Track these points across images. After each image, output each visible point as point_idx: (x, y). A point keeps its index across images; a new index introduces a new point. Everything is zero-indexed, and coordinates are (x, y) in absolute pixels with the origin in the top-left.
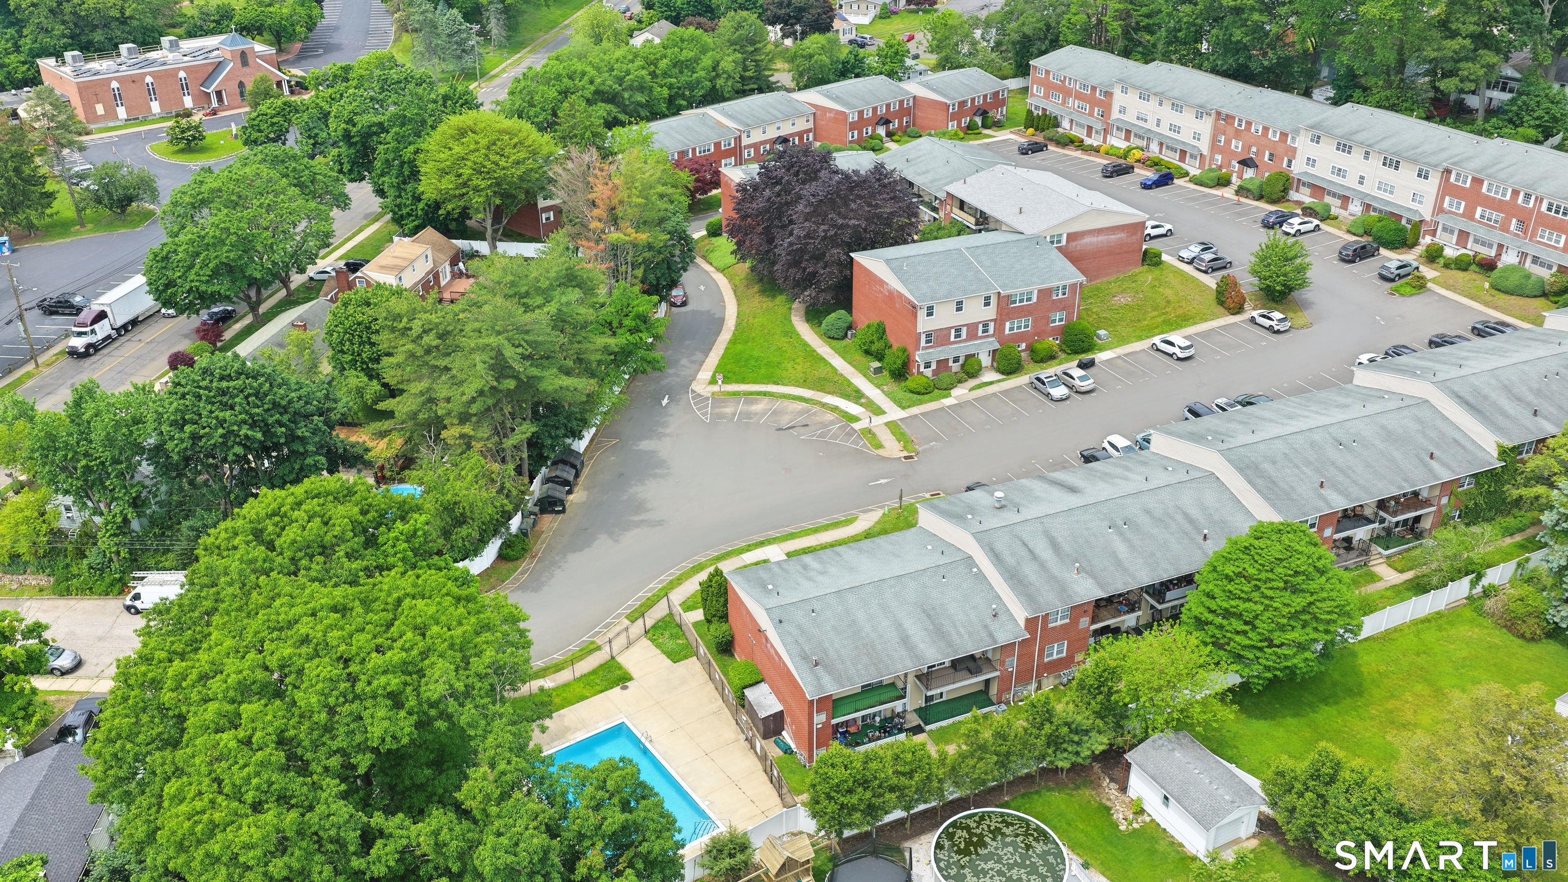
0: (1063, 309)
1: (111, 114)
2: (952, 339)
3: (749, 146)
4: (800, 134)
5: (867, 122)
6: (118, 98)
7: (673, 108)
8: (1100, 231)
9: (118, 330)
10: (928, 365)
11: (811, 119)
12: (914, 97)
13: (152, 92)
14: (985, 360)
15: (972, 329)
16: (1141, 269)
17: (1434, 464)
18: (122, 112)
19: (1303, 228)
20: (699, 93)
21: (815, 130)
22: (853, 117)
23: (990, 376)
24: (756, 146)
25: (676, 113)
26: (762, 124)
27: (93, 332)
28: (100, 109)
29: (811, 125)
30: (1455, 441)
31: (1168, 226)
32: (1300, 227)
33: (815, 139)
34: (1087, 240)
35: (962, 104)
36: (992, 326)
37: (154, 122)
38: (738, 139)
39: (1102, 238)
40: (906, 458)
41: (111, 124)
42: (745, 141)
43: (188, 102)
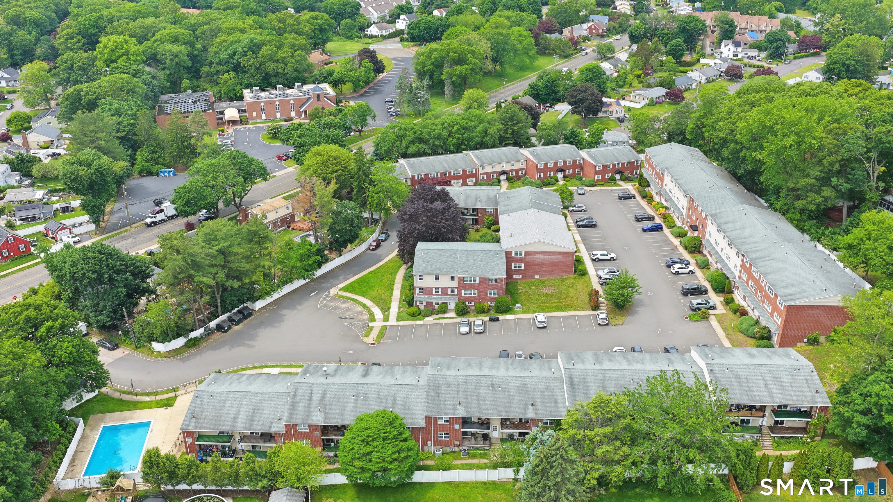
0: (496, 289)
1: (259, 116)
2: (434, 293)
3: (484, 174)
4: (517, 171)
5: (551, 169)
6: (263, 110)
7: (458, 149)
8: (545, 253)
9: (168, 218)
10: (421, 303)
11: (525, 164)
12: (584, 159)
13: (278, 109)
14: (452, 306)
15: (445, 291)
16: (572, 276)
17: (531, 408)
18: (264, 116)
19: (681, 271)
20: (472, 144)
21: (526, 169)
22: (541, 166)
23: (452, 314)
24: (488, 174)
25: (461, 152)
26: (493, 163)
27: (155, 217)
28: (255, 114)
29: (524, 166)
30: (556, 401)
31: (613, 255)
32: (679, 270)
33: (526, 174)
34: (538, 256)
35: (605, 167)
36: (456, 290)
37: (277, 121)
38: (477, 170)
39: (542, 257)
40: (372, 344)
41: (259, 121)
42: (481, 171)
43: (293, 114)
